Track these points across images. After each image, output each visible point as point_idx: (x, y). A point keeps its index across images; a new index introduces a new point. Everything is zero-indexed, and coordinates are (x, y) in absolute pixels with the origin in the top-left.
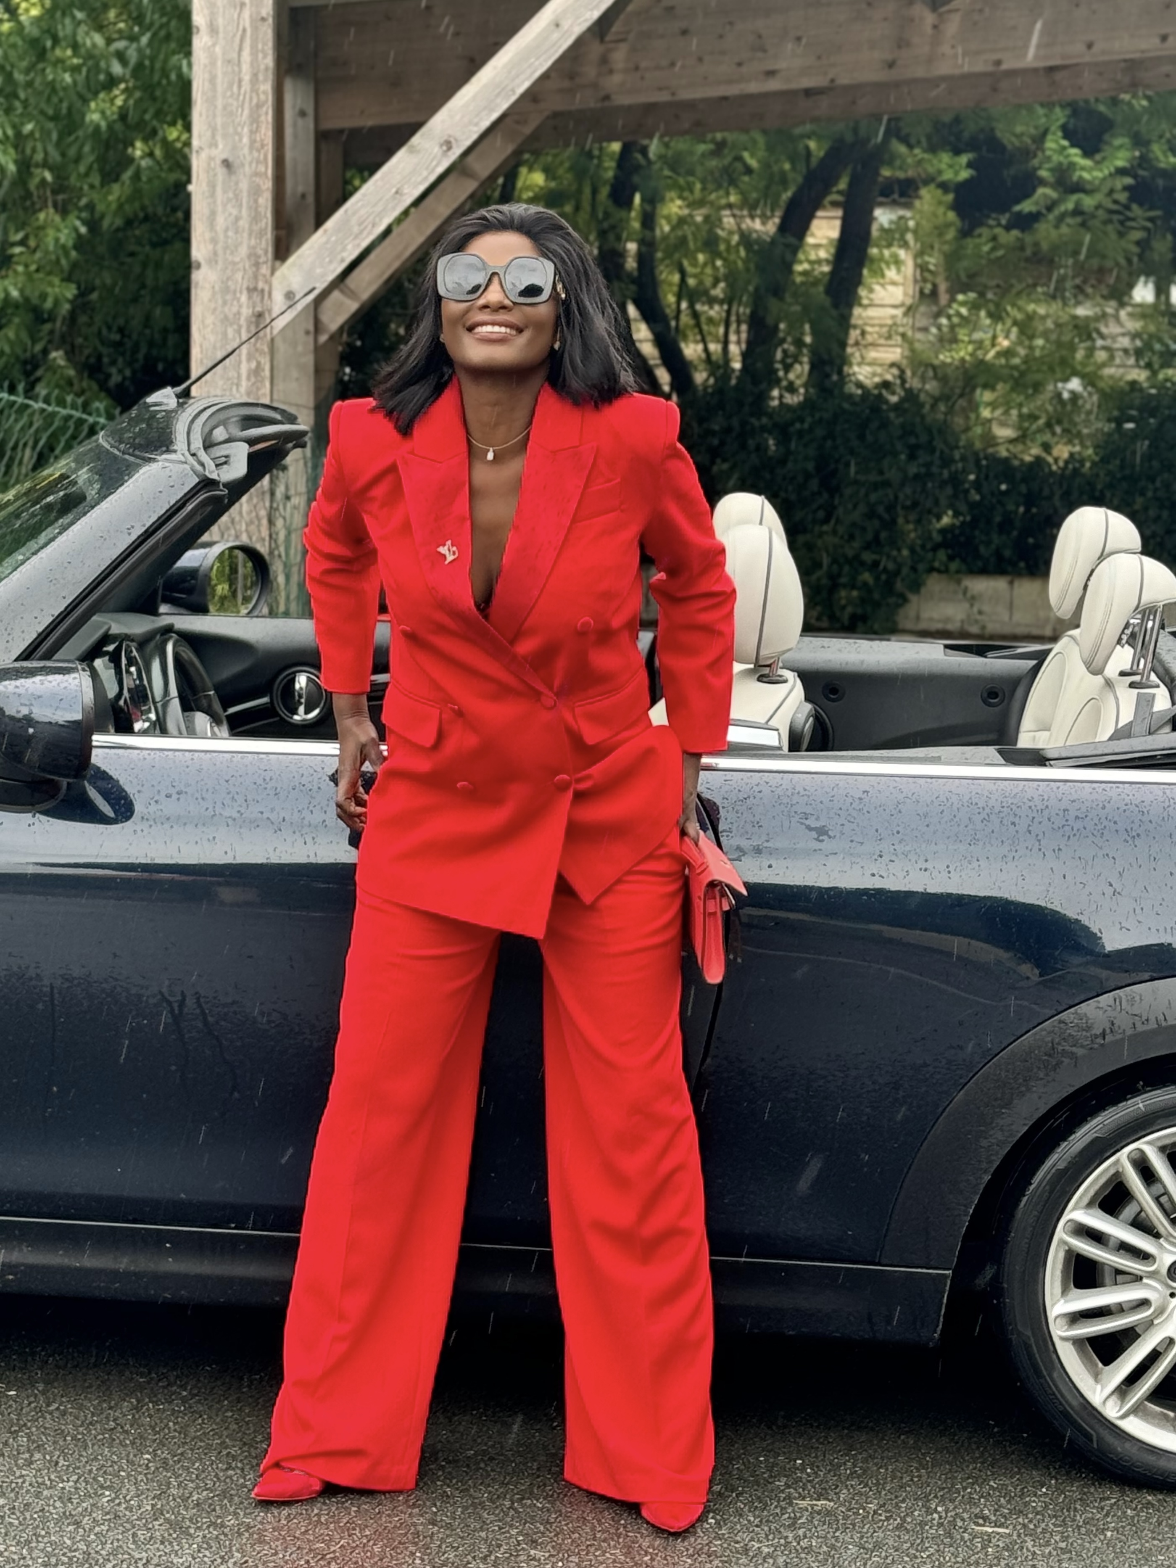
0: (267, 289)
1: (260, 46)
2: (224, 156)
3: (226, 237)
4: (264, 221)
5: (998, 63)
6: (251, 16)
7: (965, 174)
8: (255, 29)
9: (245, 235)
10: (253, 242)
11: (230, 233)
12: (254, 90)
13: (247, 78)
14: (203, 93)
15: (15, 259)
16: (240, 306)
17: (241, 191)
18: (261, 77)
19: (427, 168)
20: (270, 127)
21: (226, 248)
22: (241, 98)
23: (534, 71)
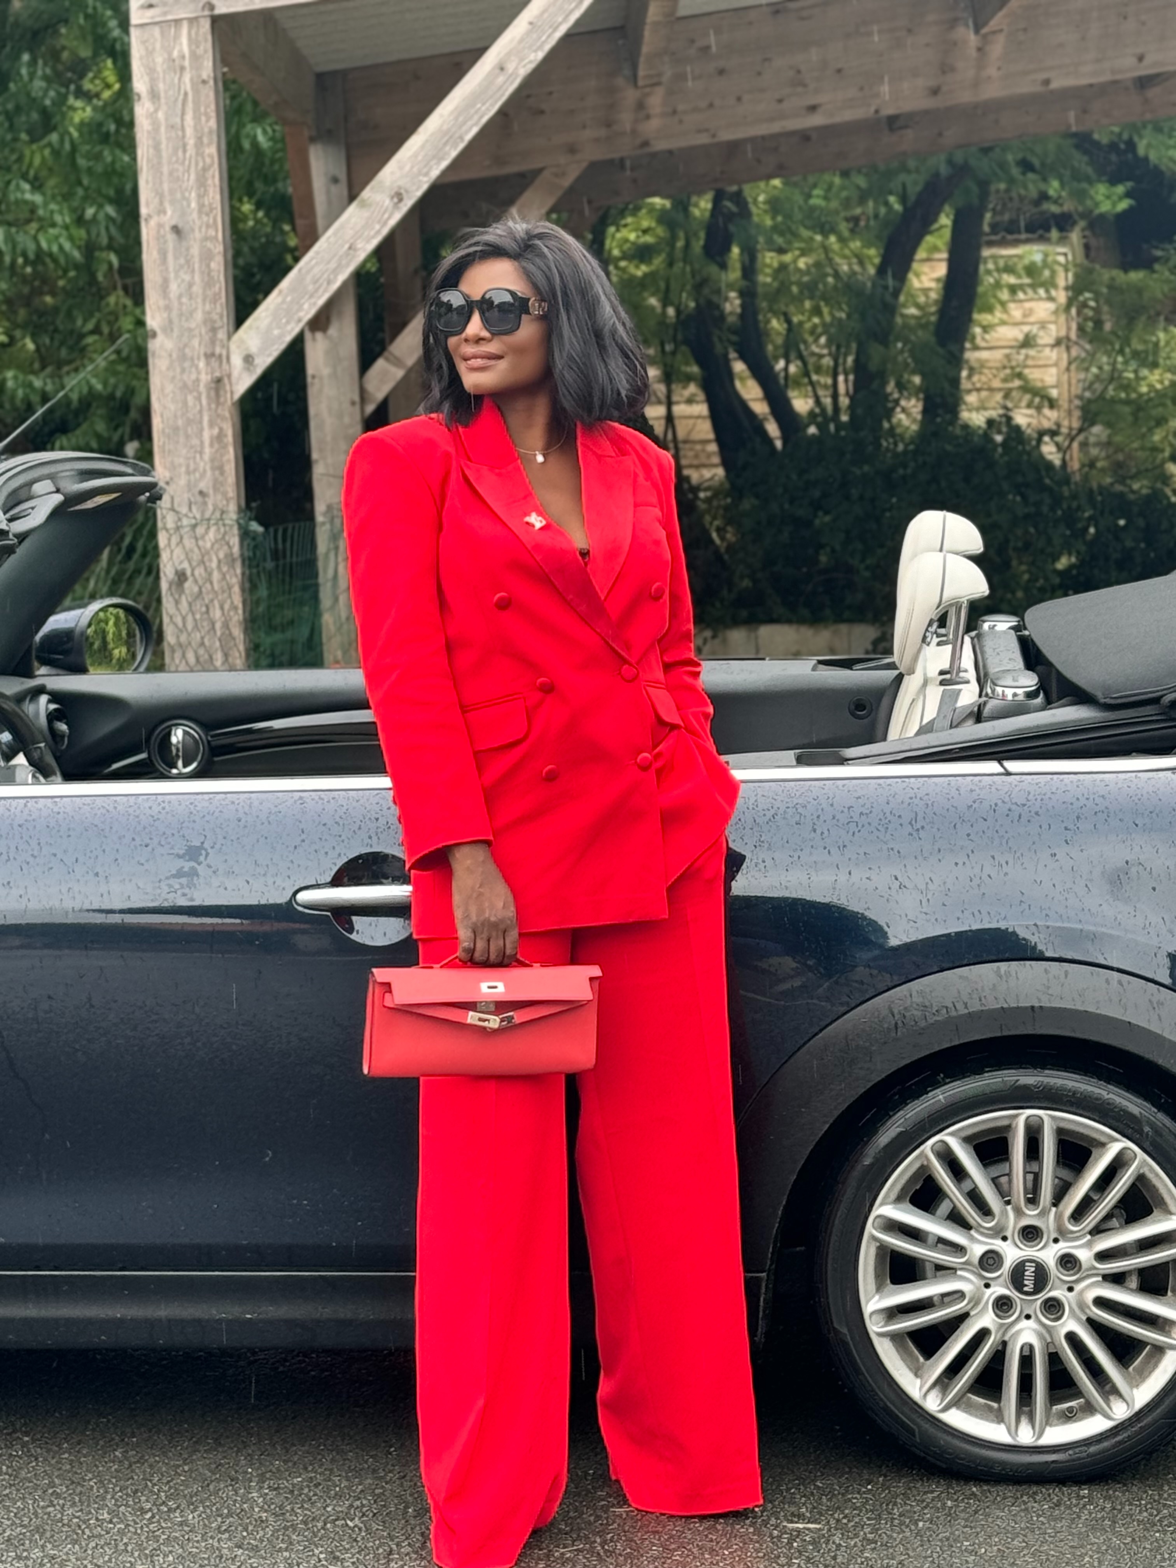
0: (224, 353)
1: (202, 109)
2: (173, 223)
3: (181, 304)
4: (217, 286)
5: (1047, 82)
6: (192, 80)
7: (1123, 205)
8: (196, 91)
9: (199, 300)
10: (208, 307)
11: (184, 300)
12: (199, 153)
13: (191, 142)
14: (148, 160)
15: (91, 348)
16: (199, 373)
17: (193, 257)
18: (205, 140)
19: (379, 222)
20: (218, 189)
21: (181, 315)
22: (187, 162)
23: (481, 117)
